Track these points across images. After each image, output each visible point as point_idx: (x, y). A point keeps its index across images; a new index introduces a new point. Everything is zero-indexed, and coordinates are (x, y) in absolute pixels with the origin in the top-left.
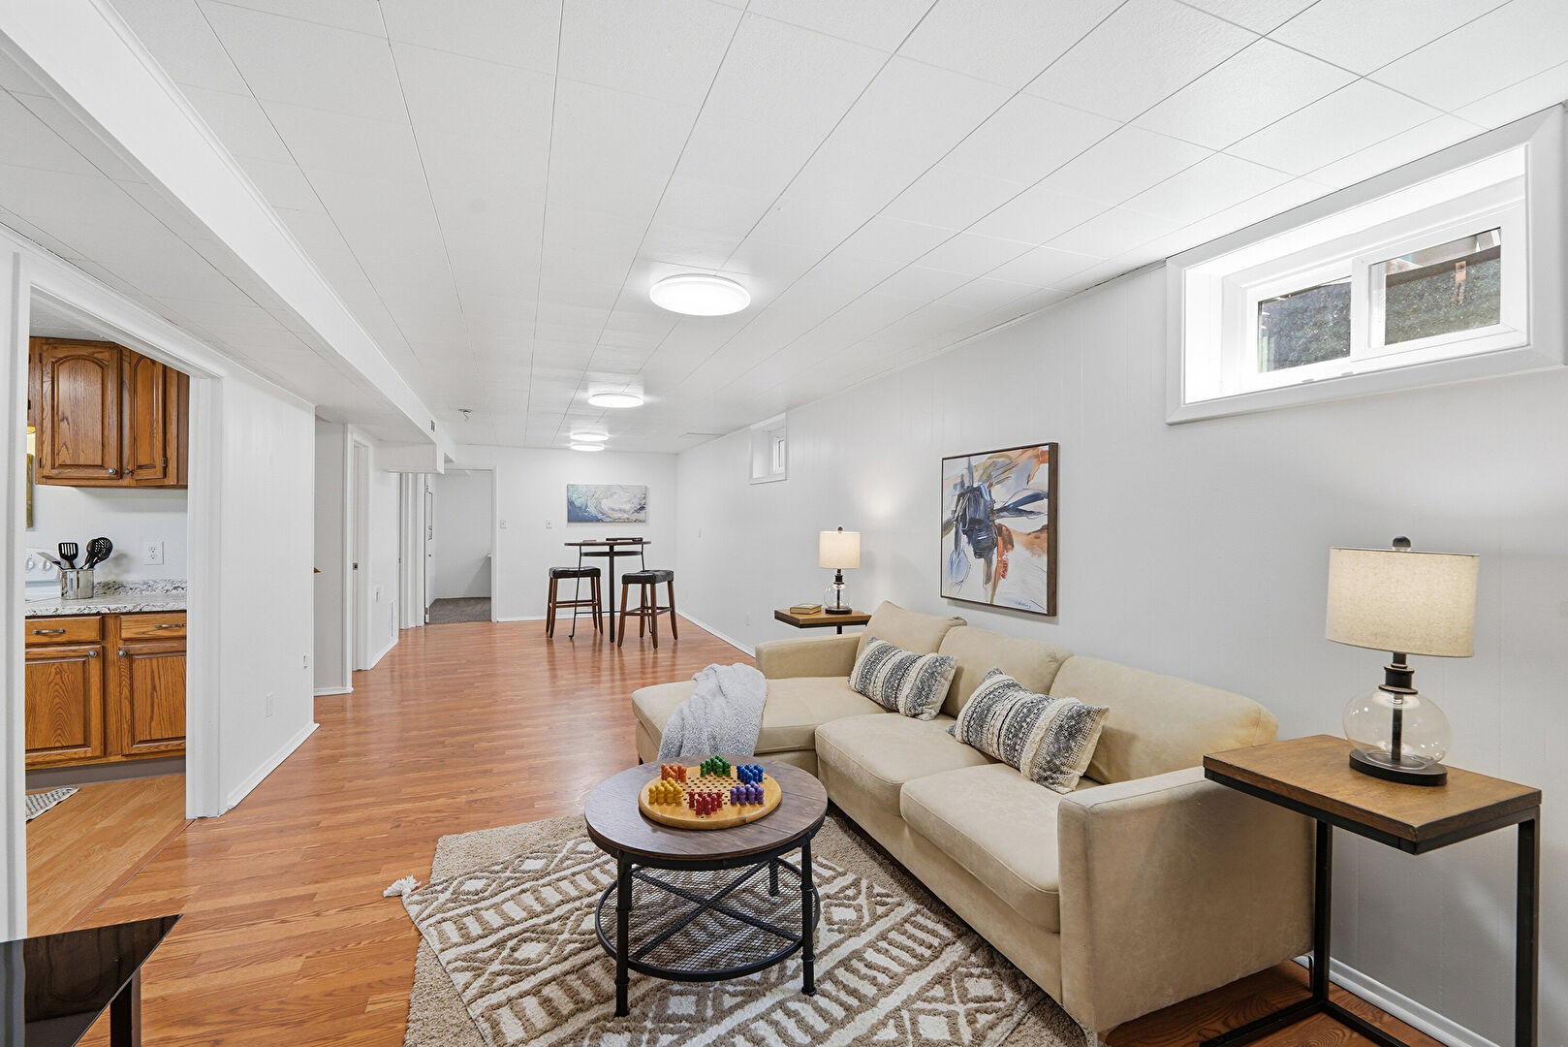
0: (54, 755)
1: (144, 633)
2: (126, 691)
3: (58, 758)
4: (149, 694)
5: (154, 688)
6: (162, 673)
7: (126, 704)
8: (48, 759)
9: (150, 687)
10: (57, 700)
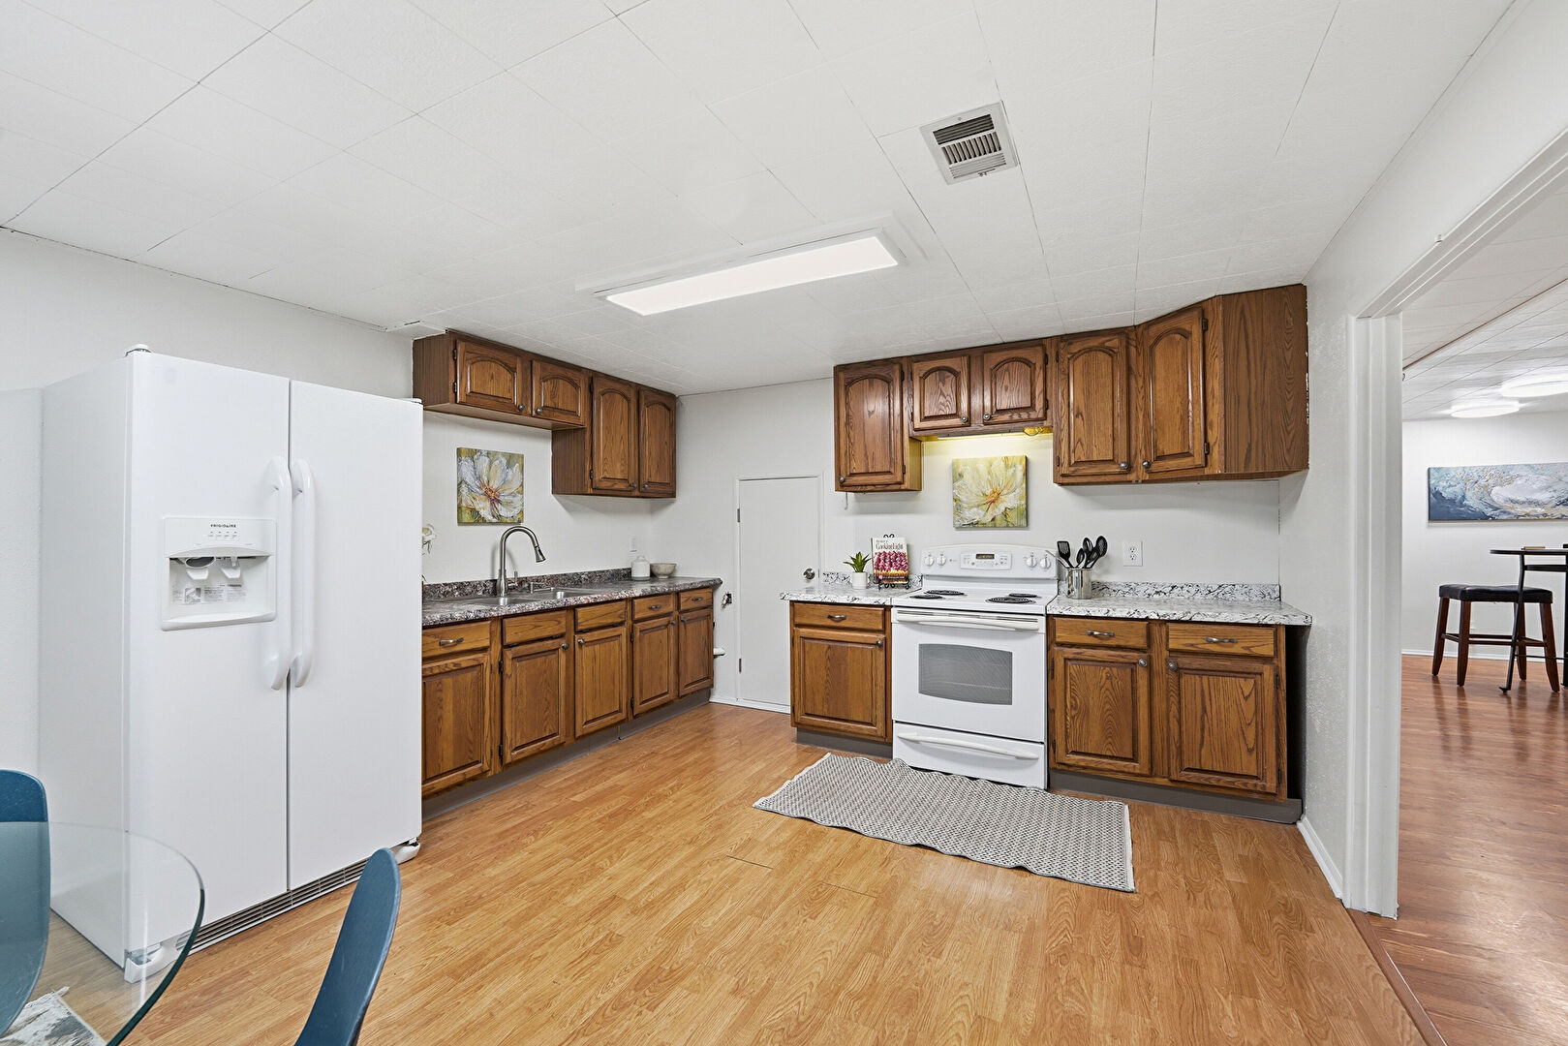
0: (1106, 764)
1: (1192, 645)
2: (1174, 708)
3: (1108, 767)
4: (1199, 716)
5: (1204, 710)
6: (1213, 695)
7: (1174, 724)
8: (1099, 766)
9: (1199, 707)
10: (1108, 706)
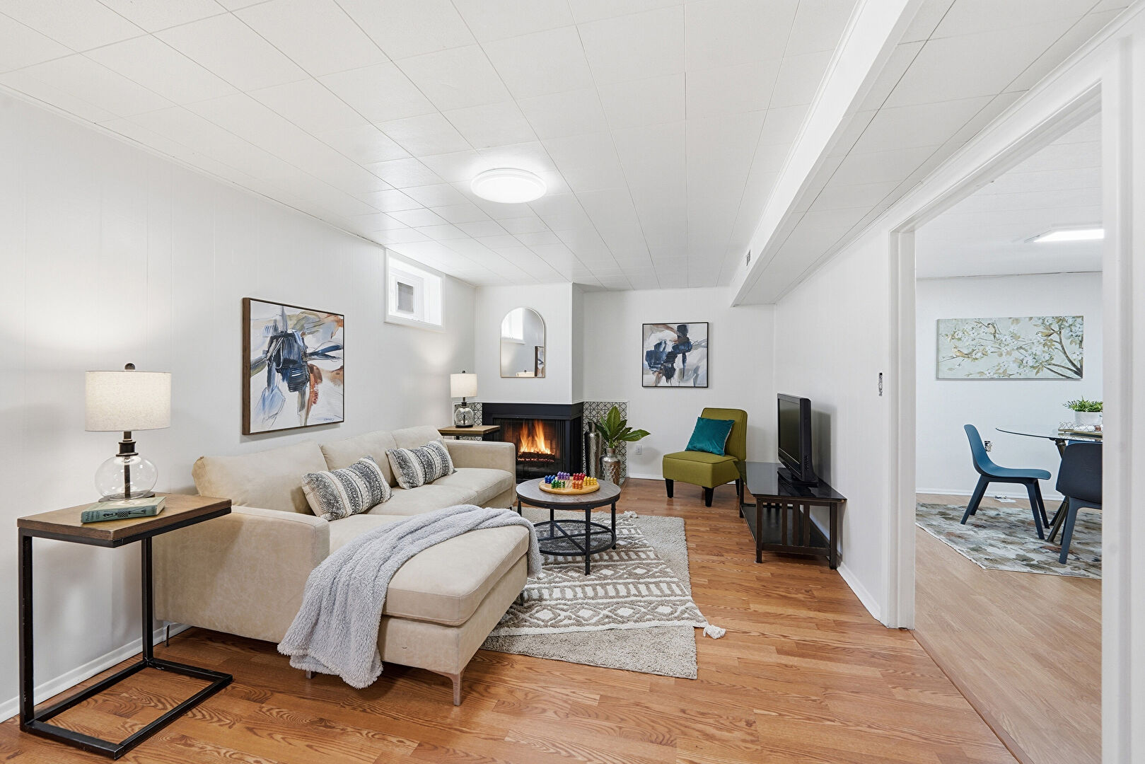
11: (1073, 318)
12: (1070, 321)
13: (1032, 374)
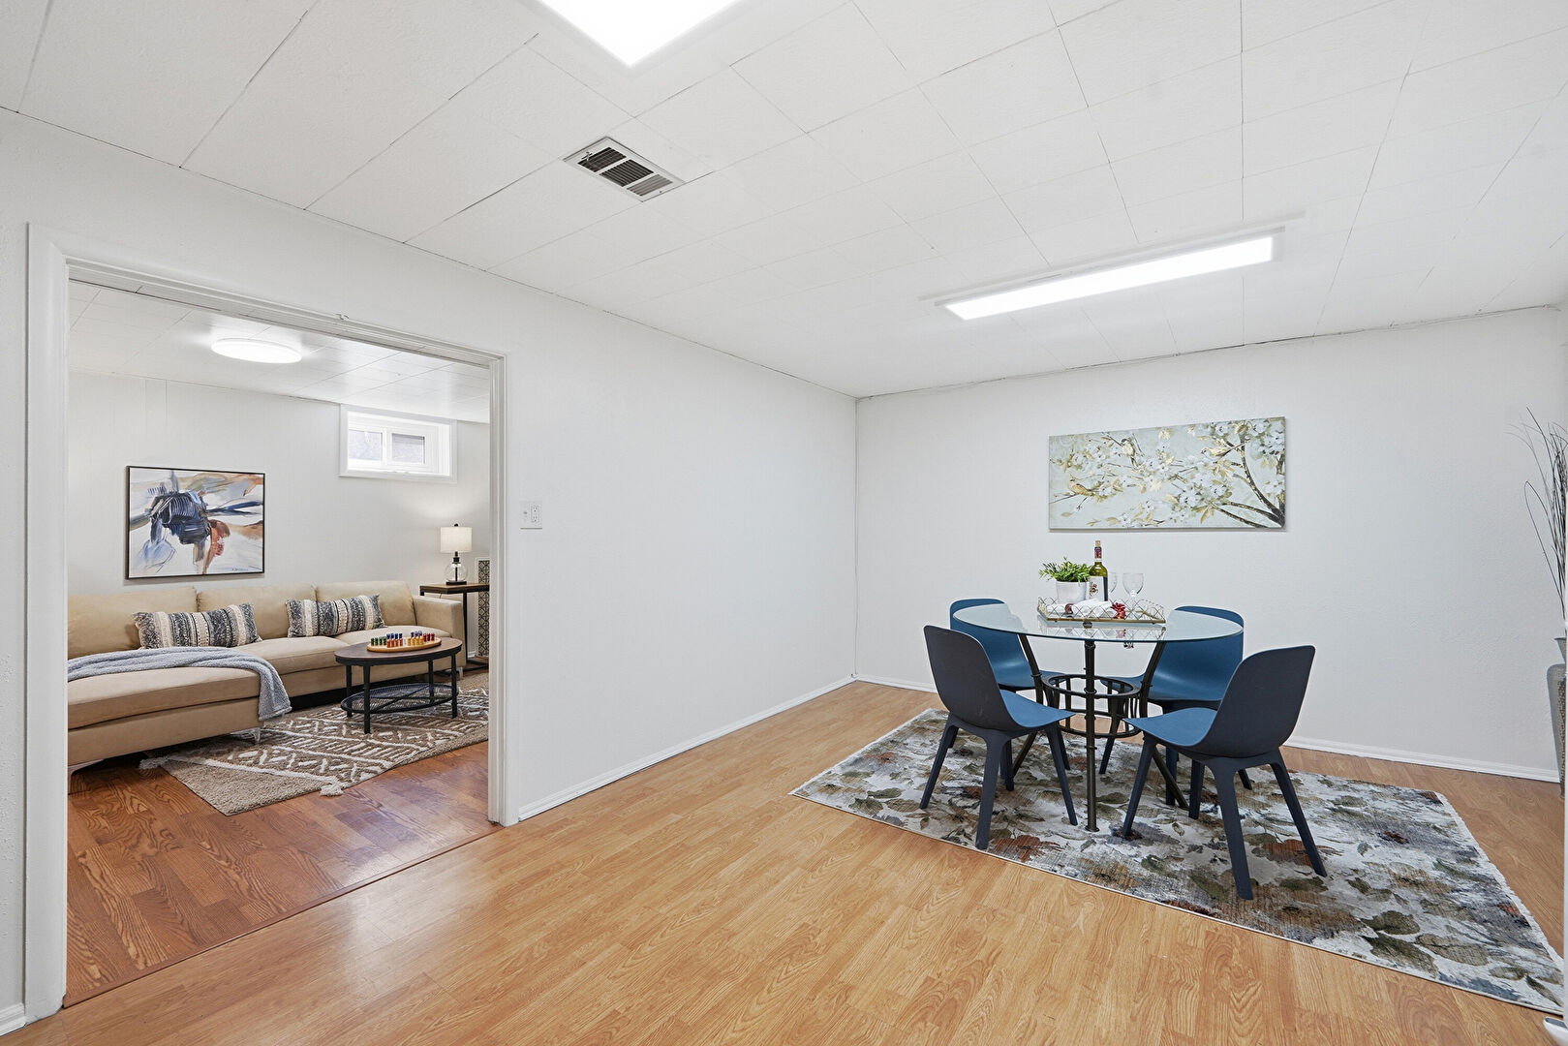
11: (1266, 421)
12: (1261, 427)
13: (1195, 521)
